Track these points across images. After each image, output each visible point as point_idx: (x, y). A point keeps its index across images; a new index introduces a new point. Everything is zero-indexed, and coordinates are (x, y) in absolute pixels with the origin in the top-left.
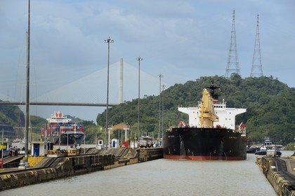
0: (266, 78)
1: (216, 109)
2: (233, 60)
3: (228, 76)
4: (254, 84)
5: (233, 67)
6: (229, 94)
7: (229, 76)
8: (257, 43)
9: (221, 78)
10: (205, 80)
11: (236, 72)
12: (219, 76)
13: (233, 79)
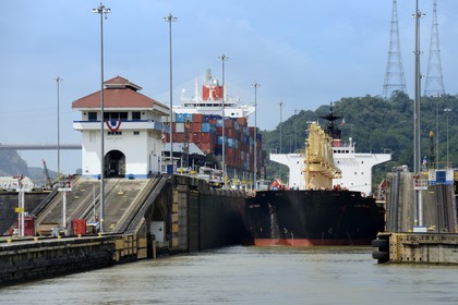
0: (450, 97)
1: (336, 156)
2: (394, 69)
3: (387, 95)
4: (429, 108)
5: (394, 80)
6: (388, 126)
7: (389, 96)
8: (434, 40)
9: (375, 100)
10: (349, 104)
11: (399, 89)
12: (372, 96)
13: (396, 100)
